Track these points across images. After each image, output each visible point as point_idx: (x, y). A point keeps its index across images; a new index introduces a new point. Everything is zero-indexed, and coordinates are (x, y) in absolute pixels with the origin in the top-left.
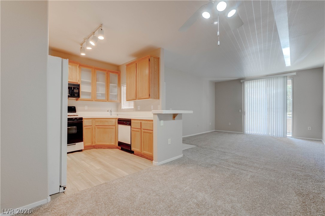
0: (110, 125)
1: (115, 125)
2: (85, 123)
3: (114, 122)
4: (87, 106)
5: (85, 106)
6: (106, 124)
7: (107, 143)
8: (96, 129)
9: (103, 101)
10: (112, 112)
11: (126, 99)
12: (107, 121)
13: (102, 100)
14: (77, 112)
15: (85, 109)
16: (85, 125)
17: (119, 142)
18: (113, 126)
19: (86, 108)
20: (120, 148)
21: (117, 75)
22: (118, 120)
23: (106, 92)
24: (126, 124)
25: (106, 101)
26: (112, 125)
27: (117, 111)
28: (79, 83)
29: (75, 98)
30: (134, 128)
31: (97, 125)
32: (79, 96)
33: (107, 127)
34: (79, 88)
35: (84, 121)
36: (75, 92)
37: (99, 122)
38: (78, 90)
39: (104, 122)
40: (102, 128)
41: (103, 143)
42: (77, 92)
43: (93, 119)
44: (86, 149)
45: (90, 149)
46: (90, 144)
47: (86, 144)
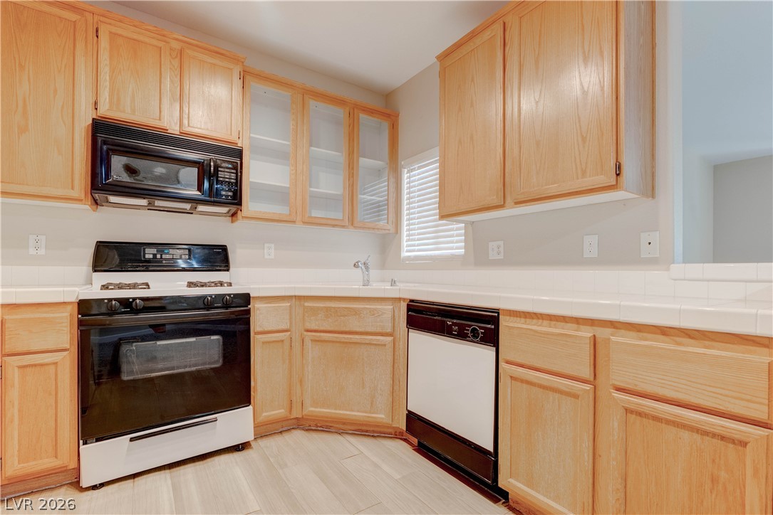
0: (369, 329)
1: (389, 330)
2: (261, 319)
3: (389, 315)
4: (273, 245)
5: (266, 245)
6: (354, 324)
7: (356, 414)
8: (308, 343)
9: (334, 226)
10: (371, 271)
11: (439, 208)
12: (356, 312)
13: (329, 222)
14: (231, 269)
15: (266, 257)
16: (258, 329)
17: (409, 412)
18: (382, 334)
19: (270, 252)
20: (415, 441)
21: (386, 125)
22: (410, 308)
23: (344, 188)
24: (462, 336)
25: (343, 227)
26: (379, 330)
27: (383, 265)
28: (239, 145)
29: (224, 210)
30: (522, 366)
31: (314, 327)
32: (236, 199)
33: (357, 337)
34: (239, 162)
35: (258, 309)
36: (221, 179)
37: (320, 315)
38: (237, 173)
39: (344, 316)
40: (333, 342)
41: (337, 412)
42: (233, 181)
43: (294, 300)
44: (266, 432)
45: (281, 432)
46: (283, 410)
47: (265, 414)
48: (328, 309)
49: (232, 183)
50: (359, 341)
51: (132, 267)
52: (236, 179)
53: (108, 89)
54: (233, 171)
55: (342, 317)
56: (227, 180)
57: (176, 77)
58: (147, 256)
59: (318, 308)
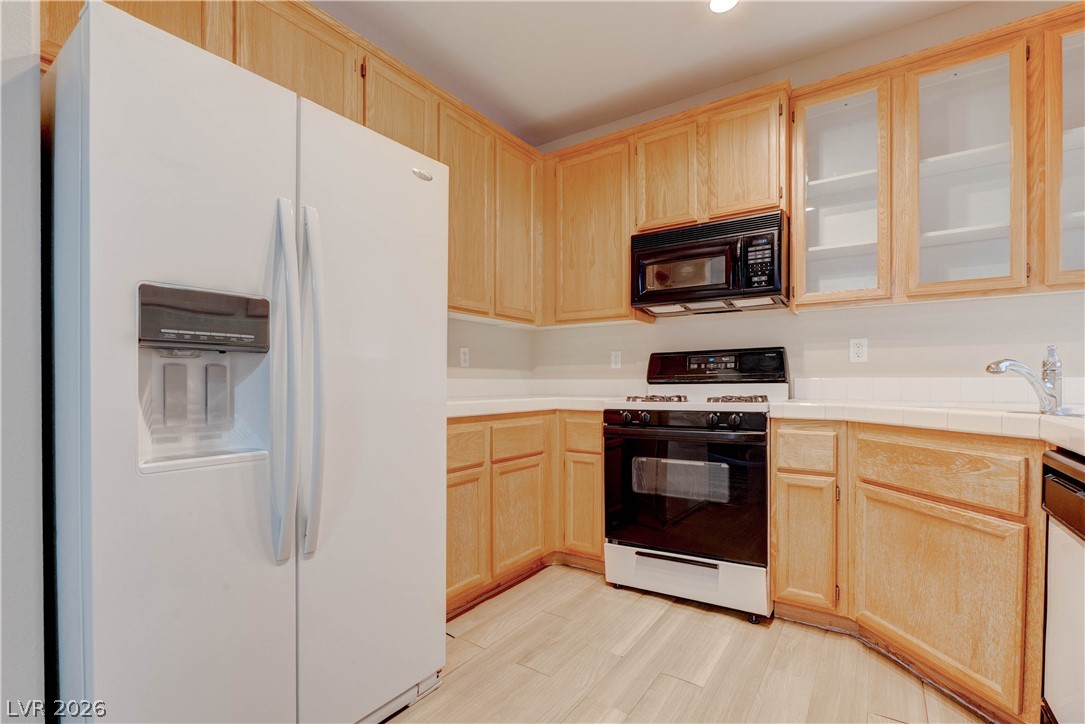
0: (968, 498)
4: (865, 341)
5: (853, 342)
6: (939, 484)
7: (941, 658)
9: (985, 292)
12: (942, 460)
13: (971, 287)
15: (853, 359)
16: (780, 464)
18: (1002, 515)
19: (860, 351)
23: (1016, 212)
25: (1015, 291)
26: (989, 503)
28: (781, 207)
31: (870, 475)
32: (773, 284)
33: (943, 507)
34: (776, 233)
35: (782, 436)
36: (752, 262)
37: (880, 457)
38: (772, 249)
39: (920, 464)
40: (903, 508)
41: (908, 636)
42: (767, 260)
43: (844, 428)
44: (803, 620)
45: (827, 631)
46: (821, 596)
47: (790, 589)
48: (893, 448)
49: (766, 263)
50: (947, 517)
51: (678, 378)
52: (772, 257)
53: (644, 202)
54: (767, 247)
55: (916, 466)
56: (759, 261)
57: (704, 155)
58: (692, 366)
59: (876, 444)
